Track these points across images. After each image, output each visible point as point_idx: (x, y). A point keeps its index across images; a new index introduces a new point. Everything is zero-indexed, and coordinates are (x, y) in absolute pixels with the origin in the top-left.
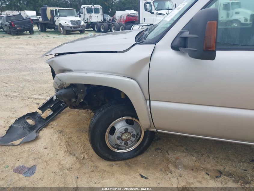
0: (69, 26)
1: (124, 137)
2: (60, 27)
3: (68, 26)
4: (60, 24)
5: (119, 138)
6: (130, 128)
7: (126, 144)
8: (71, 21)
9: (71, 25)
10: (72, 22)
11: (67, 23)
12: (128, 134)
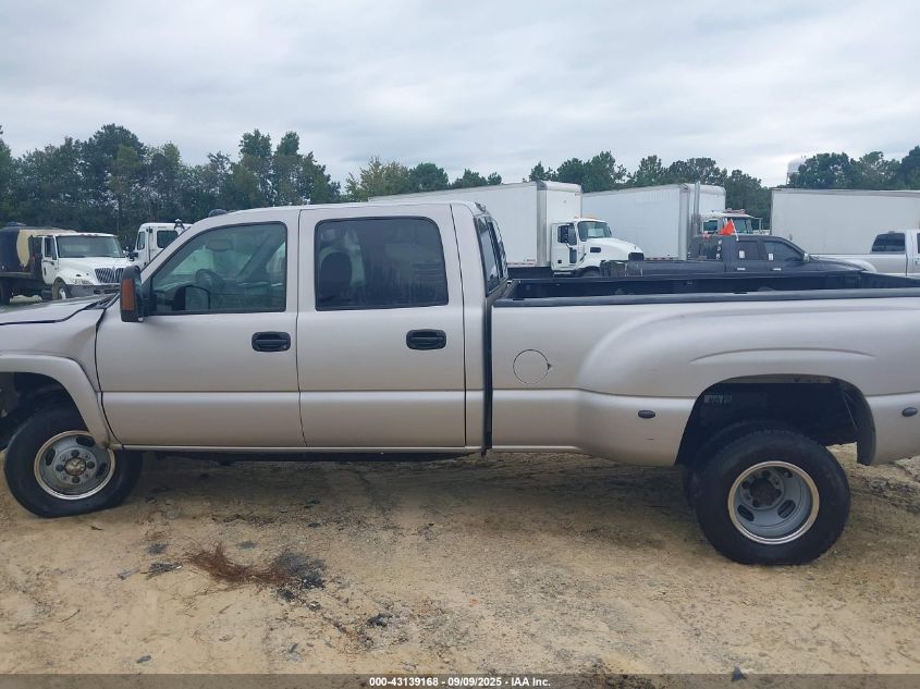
0: (89, 287)
1: (70, 467)
2: (60, 288)
3: (85, 287)
4: (59, 280)
5: (60, 468)
6: (82, 450)
7: (76, 480)
8: (98, 271)
9: (95, 282)
10: (100, 273)
11: (84, 277)
12: (77, 461)
